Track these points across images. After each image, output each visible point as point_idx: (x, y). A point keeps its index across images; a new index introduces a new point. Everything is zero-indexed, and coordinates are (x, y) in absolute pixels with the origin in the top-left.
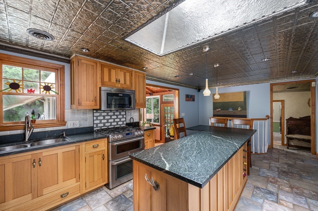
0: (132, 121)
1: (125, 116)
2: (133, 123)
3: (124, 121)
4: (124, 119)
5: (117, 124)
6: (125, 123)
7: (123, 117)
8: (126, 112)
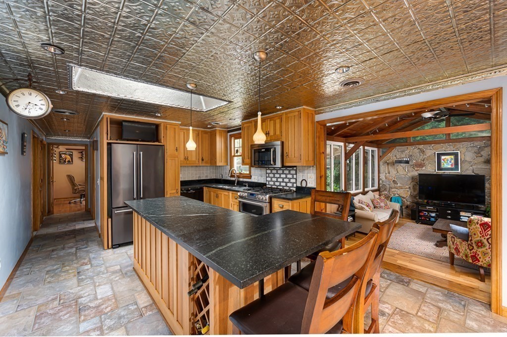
0: (304, 185)
1: (295, 176)
2: (306, 187)
3: (294, 183)
4: (293, 181)
5: (286, 186)
6: (295, 185)
7: (293, 178)
8: (296, 170)
